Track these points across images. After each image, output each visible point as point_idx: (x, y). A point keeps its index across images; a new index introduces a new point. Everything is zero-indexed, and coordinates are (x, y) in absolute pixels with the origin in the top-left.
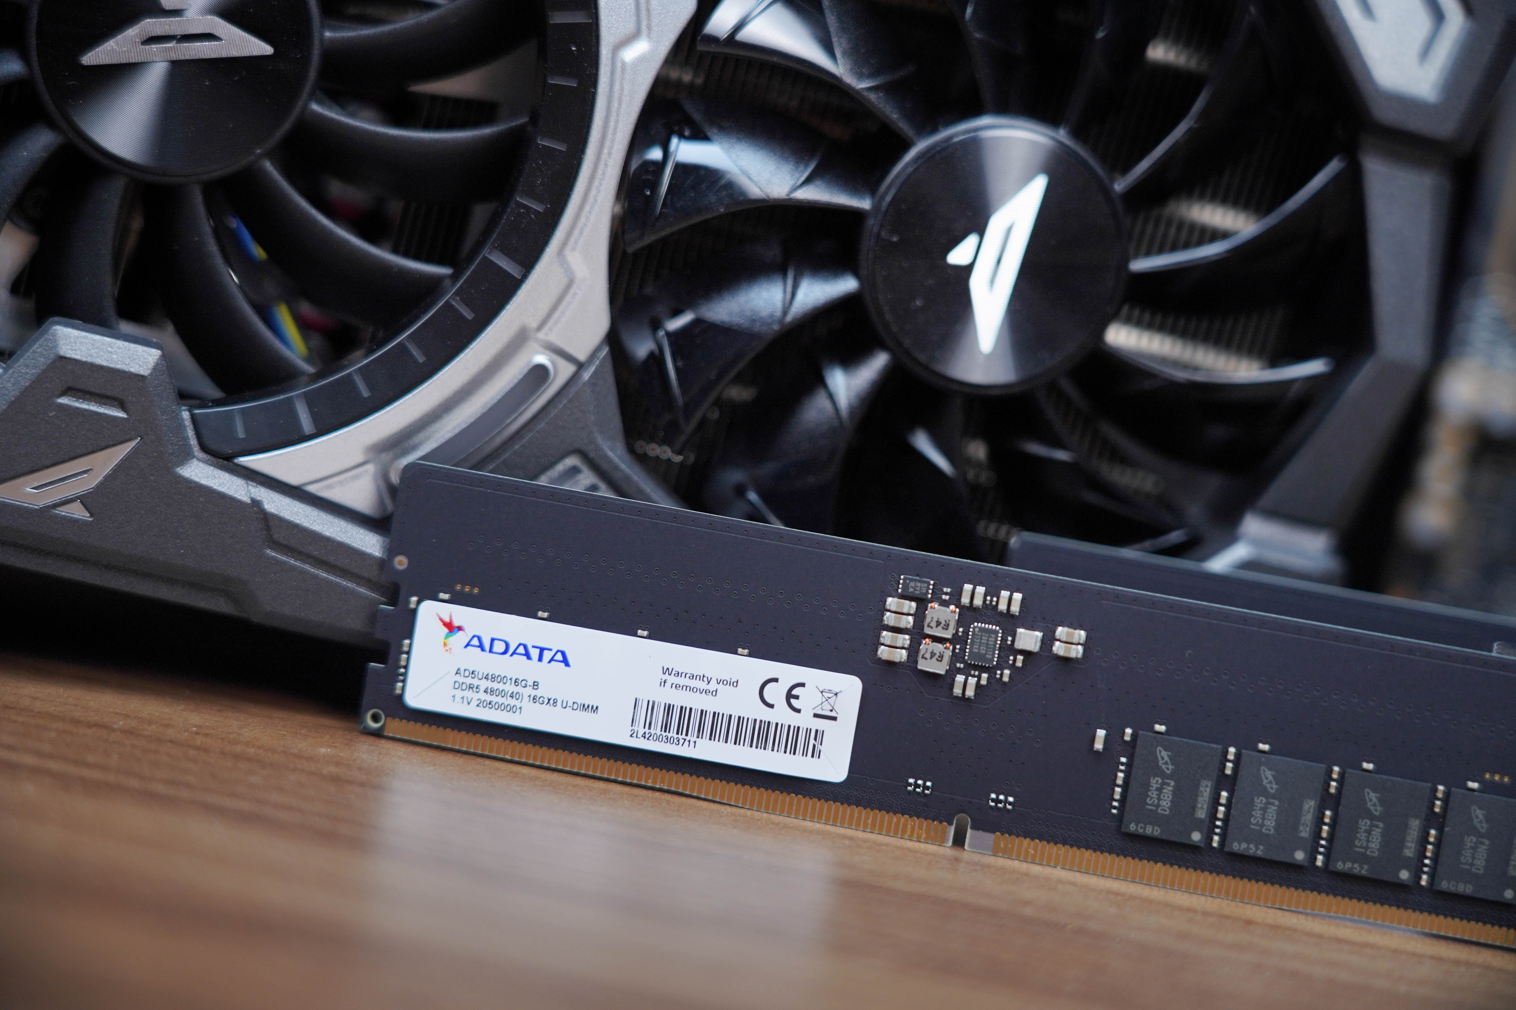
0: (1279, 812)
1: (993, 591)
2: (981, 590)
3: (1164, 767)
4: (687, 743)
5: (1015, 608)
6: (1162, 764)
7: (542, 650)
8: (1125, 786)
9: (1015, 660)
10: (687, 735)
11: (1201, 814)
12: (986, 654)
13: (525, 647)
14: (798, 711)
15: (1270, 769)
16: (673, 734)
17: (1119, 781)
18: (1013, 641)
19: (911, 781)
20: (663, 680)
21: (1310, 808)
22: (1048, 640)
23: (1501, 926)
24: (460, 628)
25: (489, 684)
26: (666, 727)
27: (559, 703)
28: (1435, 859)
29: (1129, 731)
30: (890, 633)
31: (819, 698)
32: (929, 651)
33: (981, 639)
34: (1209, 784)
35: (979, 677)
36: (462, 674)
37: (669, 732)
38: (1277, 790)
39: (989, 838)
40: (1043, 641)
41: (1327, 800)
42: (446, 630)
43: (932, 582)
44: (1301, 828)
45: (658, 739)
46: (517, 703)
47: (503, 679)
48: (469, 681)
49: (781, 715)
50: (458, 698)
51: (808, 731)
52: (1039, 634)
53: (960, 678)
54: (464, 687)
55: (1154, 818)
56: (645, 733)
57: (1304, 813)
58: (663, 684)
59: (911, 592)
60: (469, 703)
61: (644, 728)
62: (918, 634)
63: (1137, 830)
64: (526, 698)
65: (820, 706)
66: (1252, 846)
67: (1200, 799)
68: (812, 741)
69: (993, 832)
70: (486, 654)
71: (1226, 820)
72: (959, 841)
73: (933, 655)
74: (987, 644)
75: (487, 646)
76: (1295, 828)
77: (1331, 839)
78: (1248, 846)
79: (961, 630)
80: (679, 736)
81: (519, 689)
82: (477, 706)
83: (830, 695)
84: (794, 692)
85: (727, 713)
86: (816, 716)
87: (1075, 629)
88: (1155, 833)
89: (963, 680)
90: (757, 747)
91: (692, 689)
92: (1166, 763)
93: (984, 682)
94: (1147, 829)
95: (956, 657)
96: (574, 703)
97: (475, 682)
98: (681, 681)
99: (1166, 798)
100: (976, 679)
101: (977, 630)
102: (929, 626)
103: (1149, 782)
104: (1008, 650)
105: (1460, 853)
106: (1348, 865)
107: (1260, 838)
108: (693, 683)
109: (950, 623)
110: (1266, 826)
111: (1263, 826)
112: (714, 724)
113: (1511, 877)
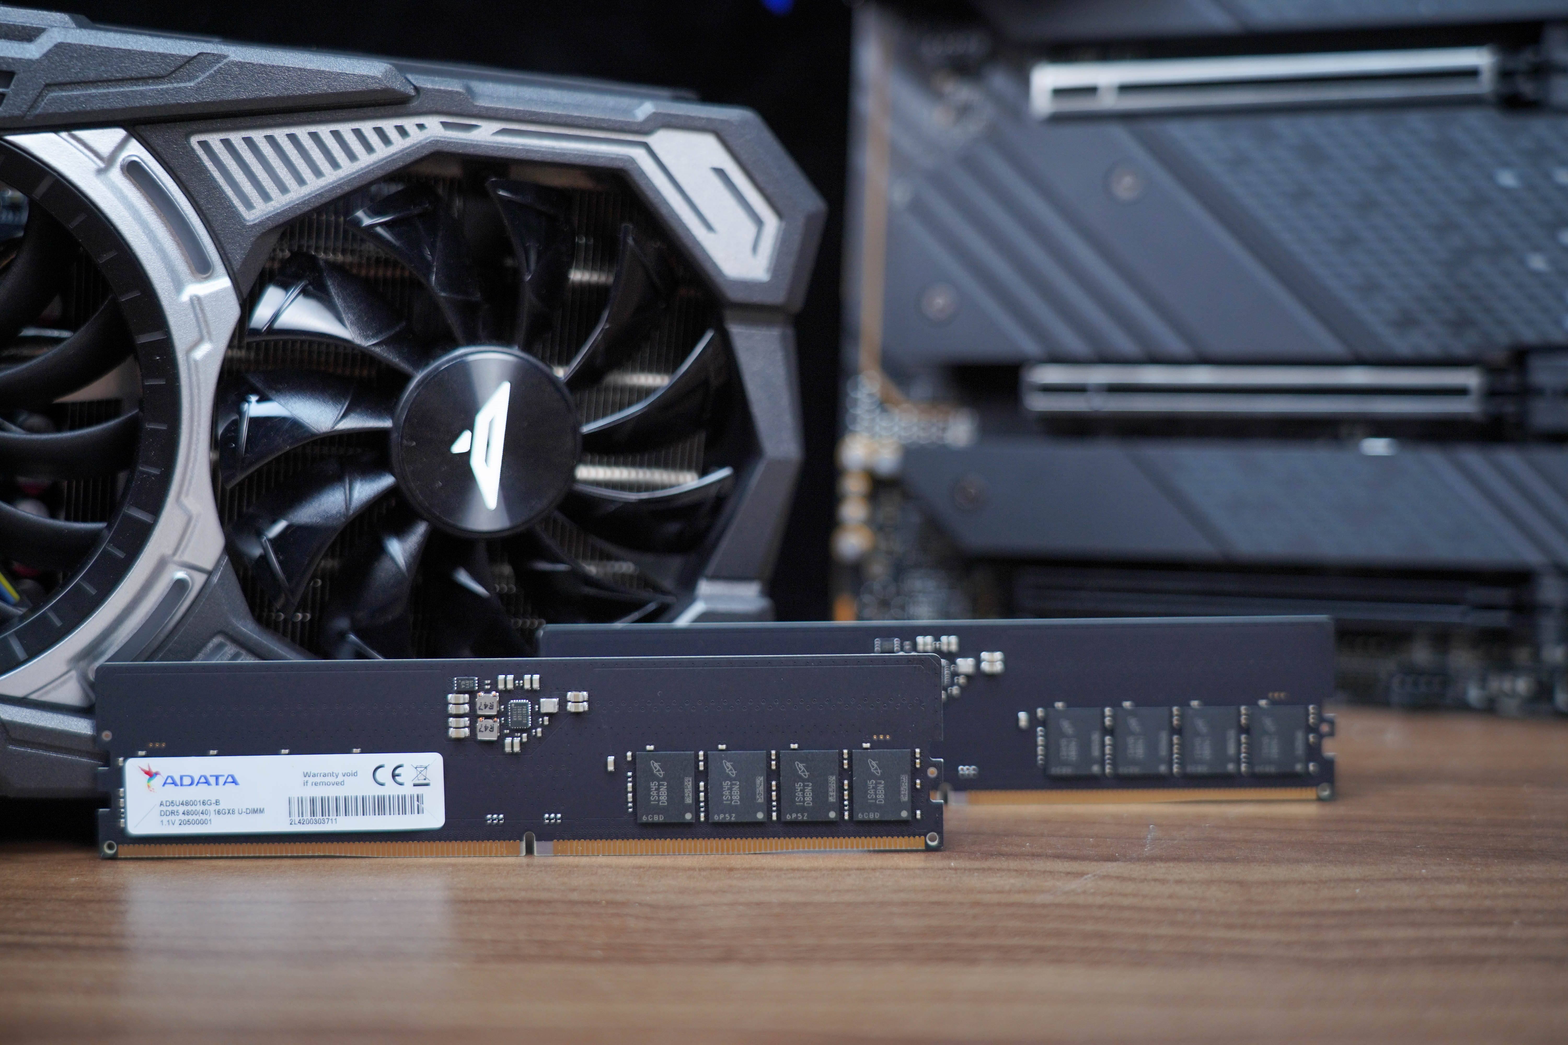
0: (741, 789)
1: (519, 677)
2: (510, 677)
3: (658, 773)
4: (330, 821)
5: (536, 686)
7: (217, 778)
8: (634, 791)
9: (543, 721)
10: (329, 816)
11: (689, 800)
12: (522, 720)
13: (206, 778)
14: (401, 784)
15: (729, 762)
16: (319, 817)
17: (630, 789)
18: (539, 708)
19: (489, 816)
20: (305, 782)
21: (761, 782)
22: (563, 703)
23: (903, 836)
24: (157, 774)
25: (185, 808)
26: (313, 813)
27: (236, 812)
28: (851, 800)
29: (629, 754)
30: (454, 719)
31: (414, 773)
32: (483, 726)
33: (517, 711)
34: (691, 779)
35: (521, 736)
36: (165, 804)
37: (317, 816)
39: (549, 845)
40: (559, 703)
41: (771, 775)
42: (148, 777)
43: (477, 678)
44: (758, 797)
45: (309, 823)
46: (207, 817)
47: (194, 803)
48: (170, 808)
49: (391, 790)
50: (165, 822)
51: (412, 797)
52: (556, 700)
53: (508, 740)
54: (168, 813)
55: (658, 810)
56: (300, 820)
57: (758, 786)
58: (306, 783)
59: (464, 688)
60: (173, 824)
61: (299, 816)
62: (473, 716)
63: (648, 820)
64: (212, 812)
65: (417, 778)
66: (727, 815)
67: (686, 791)
68: (416, 803)
69: (552, 840)
71: (706, 800)
72: (530, 851)
73: (486, 728)
74: (522, 713)
75: (178, 782)
76: (753, 797)
77: (778, 800)
78: (725, 816)
79: (503, 707)
80: (324, 817)
81: (206, 807)
82: (180, 824)
84: (397, 772)
85: (354, 795)
86: (415, 785)
87: (580, 692)
88: (661, 819)
89: (510, 741)
90: (379, 815)
91: (327, 784)
92: (659, 771)
93: (525, 740)
94: (655, 818)
95: (502, 727)
96: (247, 809)
97: (175, 808)
98: (318, 779)
99: (663, 794)
100: (520, 738)
101: (513, 705)
102: (480, 709)
103: (650, 786)
104: (537, 715)
105: (866, 793)
106: (794, 816)
107: (731, 809)
108: (326, 779)
109: (494, 704)
110: (734, 800)
111: (732, 800)
112: (345, 806)
113: (904, 802)
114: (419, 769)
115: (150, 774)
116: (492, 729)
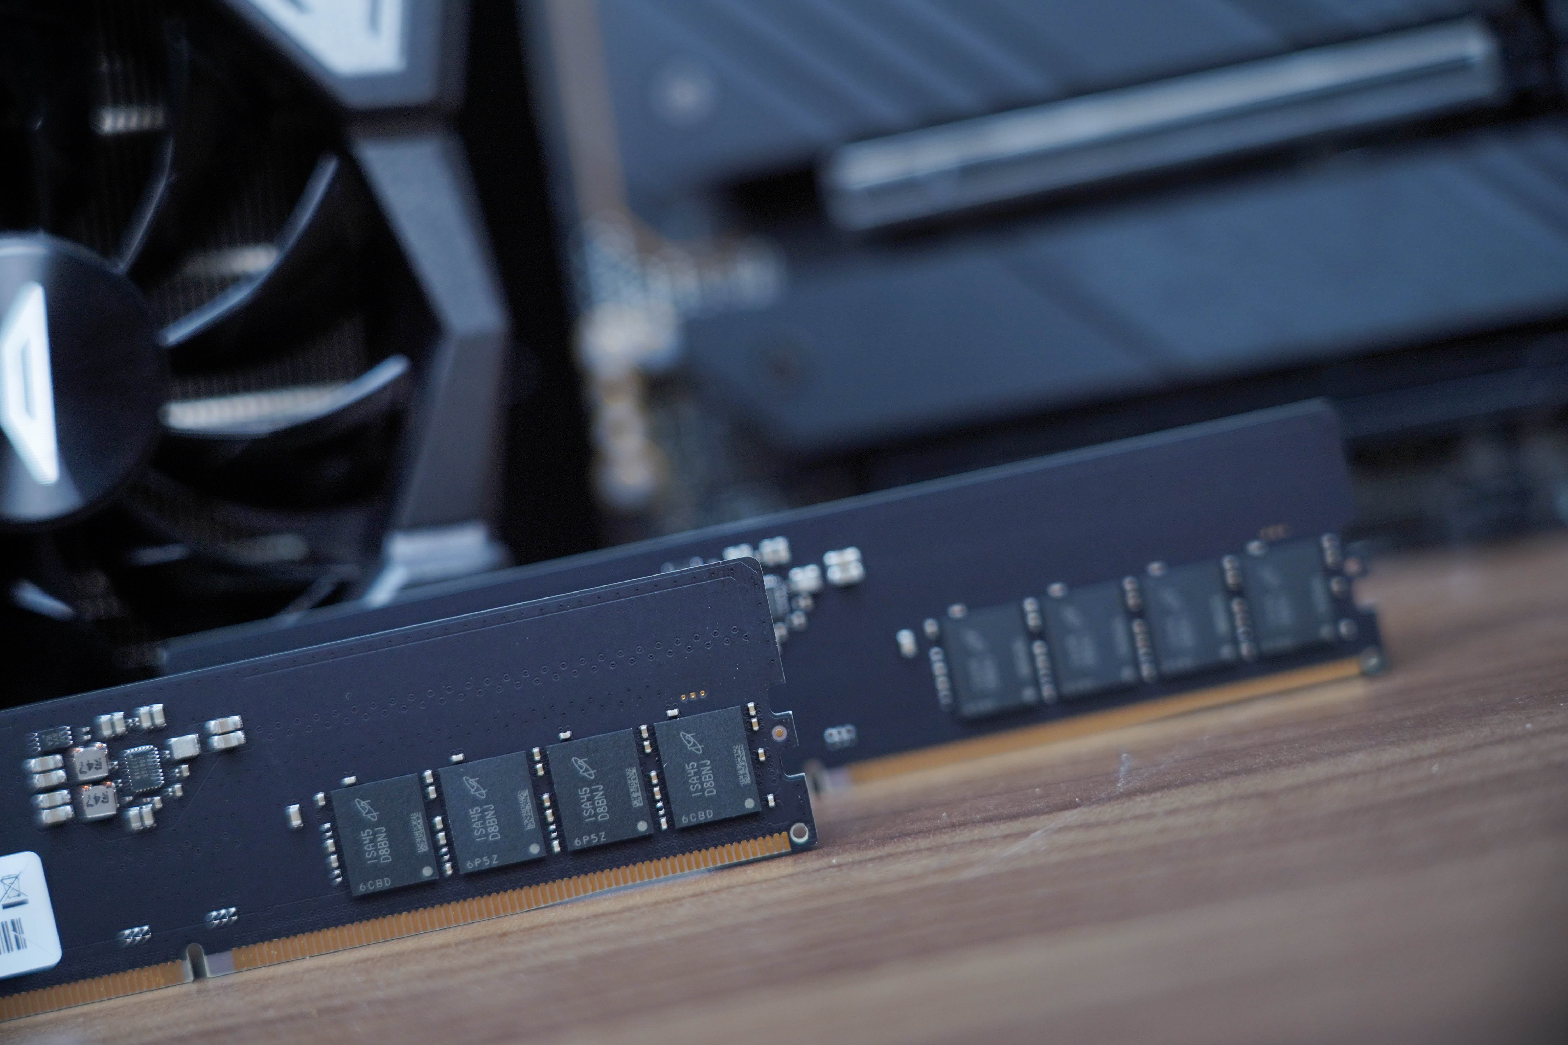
0: (498, 815)
1: (131, 712)
2: (119, 715)
3: (369, 816)
5: (160, 720)
6: (366, 814)
8: (339, 851)
9: (180, 772)
11: (423, 848)
12: (149, 776)
17: (331, 849)
18: (171, 754)
19: (127, 932)
21: (526, 799)
22: (204, 739)
23: (755, 838)
28: (665, 798)
30: (45, 795)
32: (92, 797)
33: (138, 764)
34: (420, 815)
35: (152, 803)
38: (487, 794)
39: (226, 957)
40: (200, 742)
41: (538, 786)
43: (68, 728)
44: (526, 821)
51: (4, 926)
52: (193, 737)
53: (133, 811)
55: (378, 871)
57: (522, 807)
59: (51, 746)
62: (72, 785)
63: (367, 888)
65: (6, 896)
66: (485, 859)
67: (416, 834)
68: (12, 934)
69: (229, 949)
71: (449, 843)
72: (198, 972)
73: (96, 800)
74: (147, 767)
76: (519, 824)
77: (558, 820)
78: (482, 860)
79: (115, 763)
83: (11, 880)
86: (6, 907)
87: (227, 717)
88: (386, 885)
89: (137, 811)
93: (159, 806)
94: (378, 884)
95: (120, 793)
99: (383, 846)
100: (151, 805)
101: (131, 757)
102: (81, 772)
103: (360, 838)
104: (169, 764)
105: (686, 783)
106: (585, 839)
107: (490, 848)
109: (102, 761)
110: (490, 833)
111: (487, 835)
113: (746, 786)
114: (7, 882)
116: (105, 800)
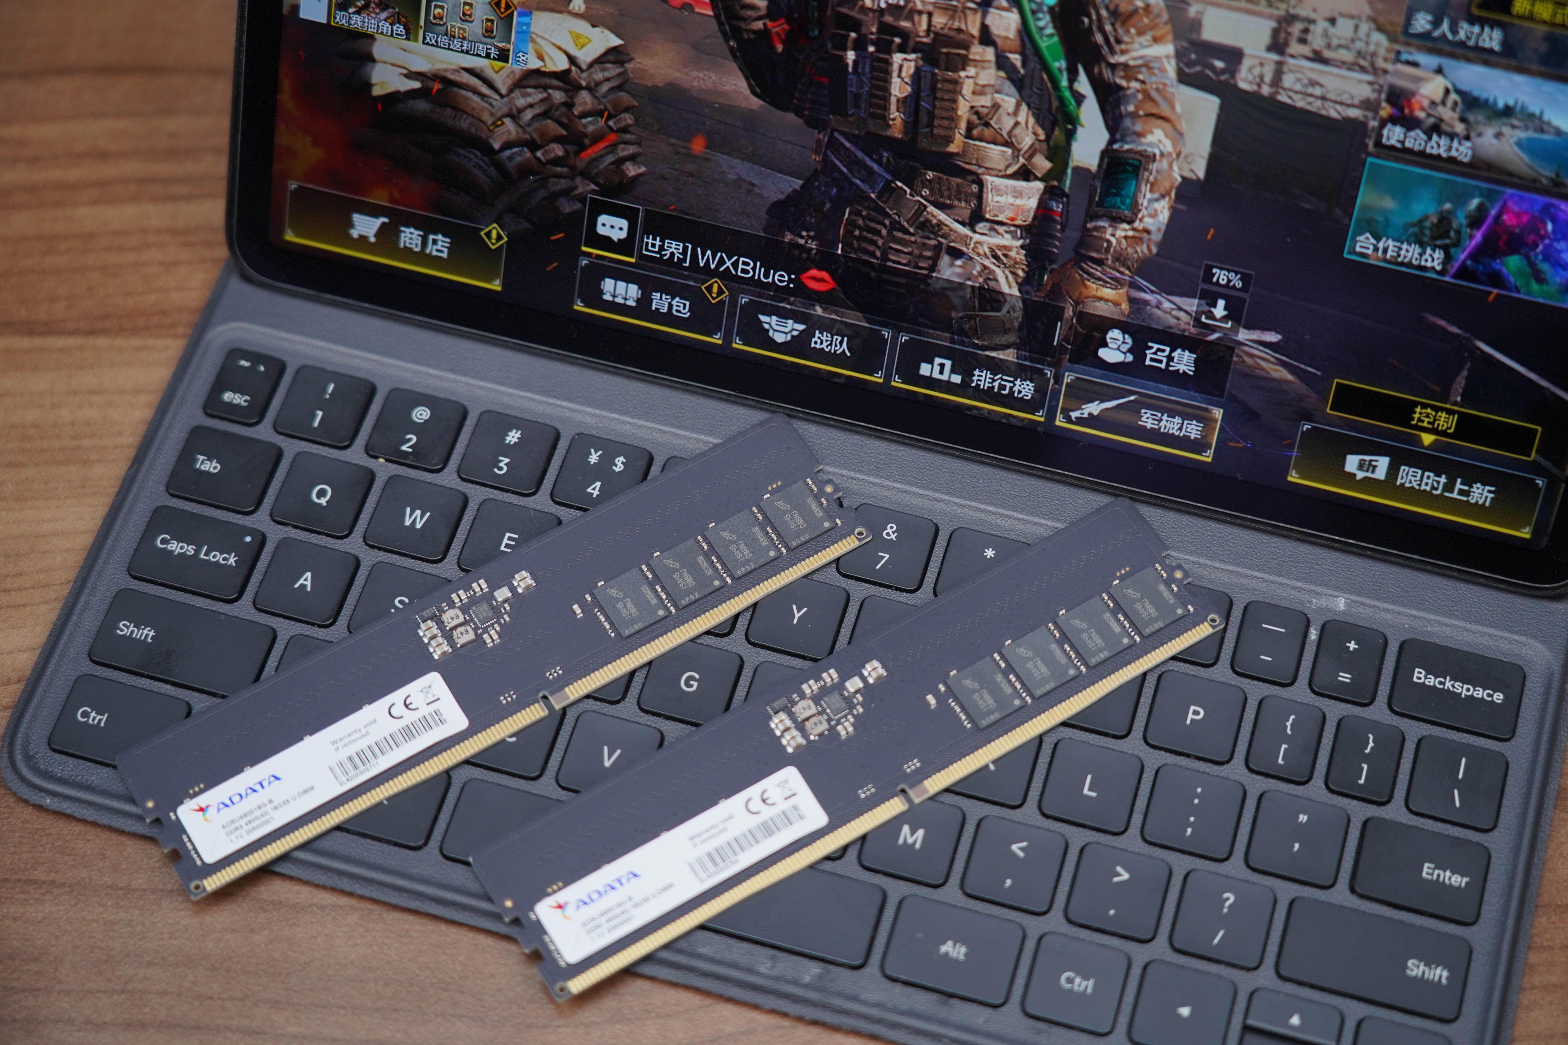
0: (689, 573)
1: (468, 590)
2: (461, 592)
4: (373, 766)
5: (485, 587)
7: (261, 784)
8: (608, 620)
9: (505, 609)
10: (369, 763)
11: (655, 603)
12: (488, 615)
14: (416, 709)
16: (361, 768)
17: (603, 620)
18: (496, 601)
19: (502, 698)
20: (336, 748)
21: (703, 562)
22: (512, 588)
23: (836, 543)
24: (207, 807)
25: (246, 820)
26: (356, 768)
27: (291, 800)
28: (779, 537)
29: (588, 596)
30: (433, 641)
31: (422, 696)
32: (458, 635)
33: (480, 611)
34: (646, 588)
35: (494, 629)
36: (227, 827)
37: (359, 768)
40: (510, 589)
41: (707, 554)
42: (201, 813)
43: (434, 607)
44: (707, 573)
45: (356, 776)
46: (268, 817)
47: (251, 812)
48: (233, 827)
49: (410, 717)
50: (234, 839)
51: (430, 714)
52: (506, 589)
53: (485, 635)
54: (233, 831)
55: (633, 620)
56: (347, 779)
57: (702, 567)
58: (337, 750)
59: (427, 618)
60: (242, 837)
61: (345, 777)
62: (446, 632)
63: (630, 633)
64: (270, 811)
66: (690, 596)
67: (648, 597)
68: (436, 718)
69: (563, 689)
70: (232, 808)
71: (668, 596)
72: (550, 705)
73: (461, 635)
74: (485, 610)
76: (703, 575)
77: (724, 567)
78: (689, 598)
79: (466, 615)
80: (366, 766)
81: (263, 810)
82: (248, 835)
84: (408, 702)
85: (381, 737)
87: (520, 574)
88: (640, 626)
89: (487, 635)
90: (410, 741)
91: (354, 741)
93: (498, 629)
94: (634, 627)
95: (475, 628)
96: (298, 795)
97: (237, 825)
98: (346, 741)
99: (631, 608)
100: (494, 631)
101: (474, 610)
102: (448, 625)
103: (617, 610)
104: (497, 607)
105: (788, 527)
106: (743, 571)
107: (691, 590)
108: (353, 738)
110: (689, 583)
111: (687, 584)
112: (380, 748)
113: (821, 518)
115: (202, 810)
